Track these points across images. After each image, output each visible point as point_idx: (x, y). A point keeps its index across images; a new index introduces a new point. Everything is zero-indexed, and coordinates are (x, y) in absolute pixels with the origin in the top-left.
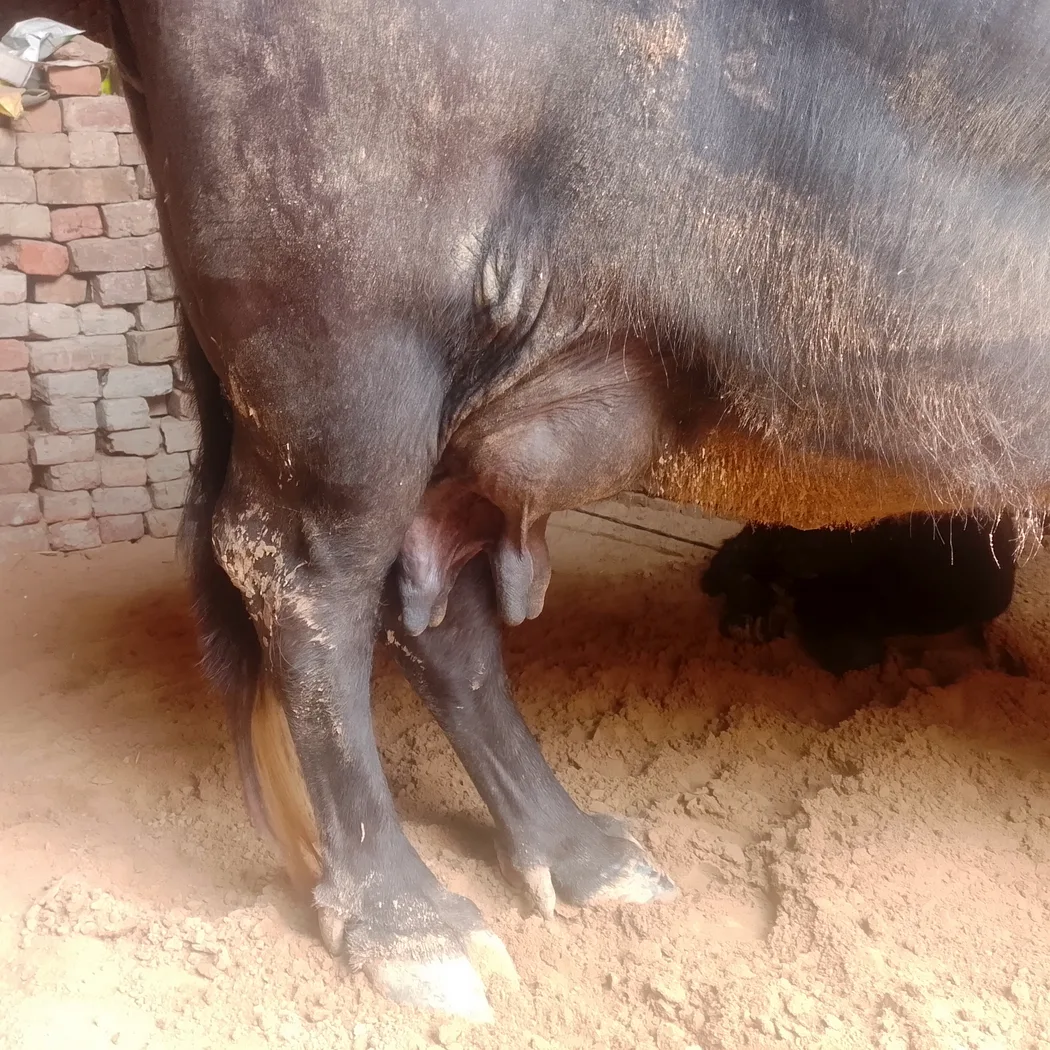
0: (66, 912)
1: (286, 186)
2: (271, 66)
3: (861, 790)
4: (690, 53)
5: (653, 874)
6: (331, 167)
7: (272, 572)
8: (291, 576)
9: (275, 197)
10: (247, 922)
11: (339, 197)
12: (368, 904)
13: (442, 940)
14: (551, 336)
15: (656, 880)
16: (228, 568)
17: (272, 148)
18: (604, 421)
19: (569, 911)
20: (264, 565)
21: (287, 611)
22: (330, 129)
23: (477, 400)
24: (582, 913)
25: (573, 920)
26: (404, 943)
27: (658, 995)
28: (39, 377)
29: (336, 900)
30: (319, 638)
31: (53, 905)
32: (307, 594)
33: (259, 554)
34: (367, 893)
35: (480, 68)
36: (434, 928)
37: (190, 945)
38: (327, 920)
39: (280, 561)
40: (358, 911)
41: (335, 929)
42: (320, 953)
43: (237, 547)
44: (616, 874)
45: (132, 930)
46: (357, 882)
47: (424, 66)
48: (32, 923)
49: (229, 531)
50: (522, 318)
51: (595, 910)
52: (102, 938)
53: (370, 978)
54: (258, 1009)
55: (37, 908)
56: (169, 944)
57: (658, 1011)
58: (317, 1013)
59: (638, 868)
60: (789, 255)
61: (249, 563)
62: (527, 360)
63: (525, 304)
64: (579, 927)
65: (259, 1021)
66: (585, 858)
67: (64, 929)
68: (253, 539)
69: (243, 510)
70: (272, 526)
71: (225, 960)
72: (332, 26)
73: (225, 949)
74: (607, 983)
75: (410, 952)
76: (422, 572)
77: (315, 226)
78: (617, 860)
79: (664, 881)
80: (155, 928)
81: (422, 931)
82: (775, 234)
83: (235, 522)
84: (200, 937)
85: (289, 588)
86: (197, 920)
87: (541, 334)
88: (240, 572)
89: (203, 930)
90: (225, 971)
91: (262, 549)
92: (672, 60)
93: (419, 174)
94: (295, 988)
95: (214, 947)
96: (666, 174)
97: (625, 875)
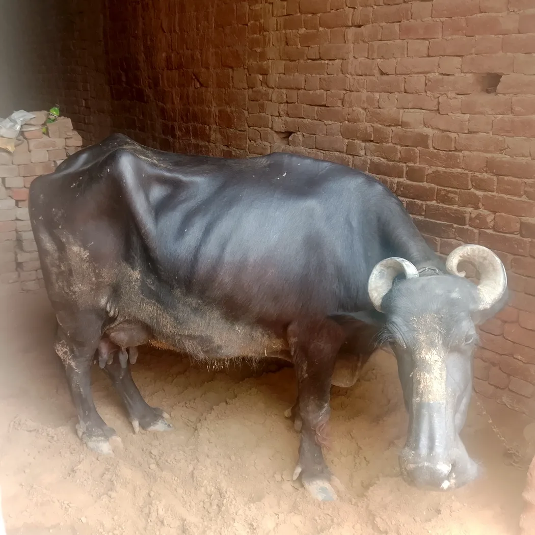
0: (19, 424)
1: (66, 288)
2: (63, 268)
3: (232, 403)
4: (140, 278)
5: (166, 424)
6: (74, 287)
7: (67, 355)
8: (70, 357)
9: (64, 290)
10: (62, 430)
11: (76, 292)
12: (87, 429)
13: (103, 438)
14: (120, 319)
15: (166, 425)
16: (57, 353)
17: (63, 281)
18: (135, 333)
19: (143, 432)
20: (65, 353)
21: (69, 364)
22: (74, 280)
23: (108, 327)
24: (146, 433)
25: (144, 434)
26: (94, 438)
27: (152, 453)
28: (19, 233)
29: (80, 428)
30: (77, 371)
31: (17, 422)
32: (74, 361)
33: (64, 351)
34: (87, 427)
35: (102, 274)
36: (101, 436)
37: (48, 435)
38: (79, 432)
39: (69, 353)
40: (85, 430)
41: (80, 434)
42: (77, 439)
43: (59, 349)
44: (155, 423)
45: (35, 430)
46: (85, 424)
47: (91, 273)
48: (11, 426)
49: (57, 345)
50: (114, 316)
51: (150, 432)
52: (28, 431)
53: (87, 445)
54: (61, 450)
55: (13, 422)
56: (43, 434)
57: (151, 457)
58: (73, 452)
59: (161, 423)
60: (160, 315)
61: (62, 352)
62: (116, 323)
63: (114, 313)
64: (144, 436)
65: (60, 453)
66: (148, 420)
67: (19, 428)
68: (63, 347)
69: (60, 341)
70: (67, 345)
71: (55, 438)
72: (74, 264)
73: (56, 436)
74: (143, 450)
75: (95, 440)
76: (103, 355)
77: (71, 296)
78: (155, 421)
79: (169, 426)
80: (40, 430)
81: (99, 436)
82: (157, 311)
83: (58, 344)
84: (50, 433)
85: (70, 360)
86: (51, 429)
87: (118, 318)
88: (60, 354)
89: (51, 431)
90: (55, 441)
91: (65, 350)
92: (137, 278)
93: (92, 289)
94: (70, 446)
95: (53, 435)
96: (137, 298)
97: (158, 424)
